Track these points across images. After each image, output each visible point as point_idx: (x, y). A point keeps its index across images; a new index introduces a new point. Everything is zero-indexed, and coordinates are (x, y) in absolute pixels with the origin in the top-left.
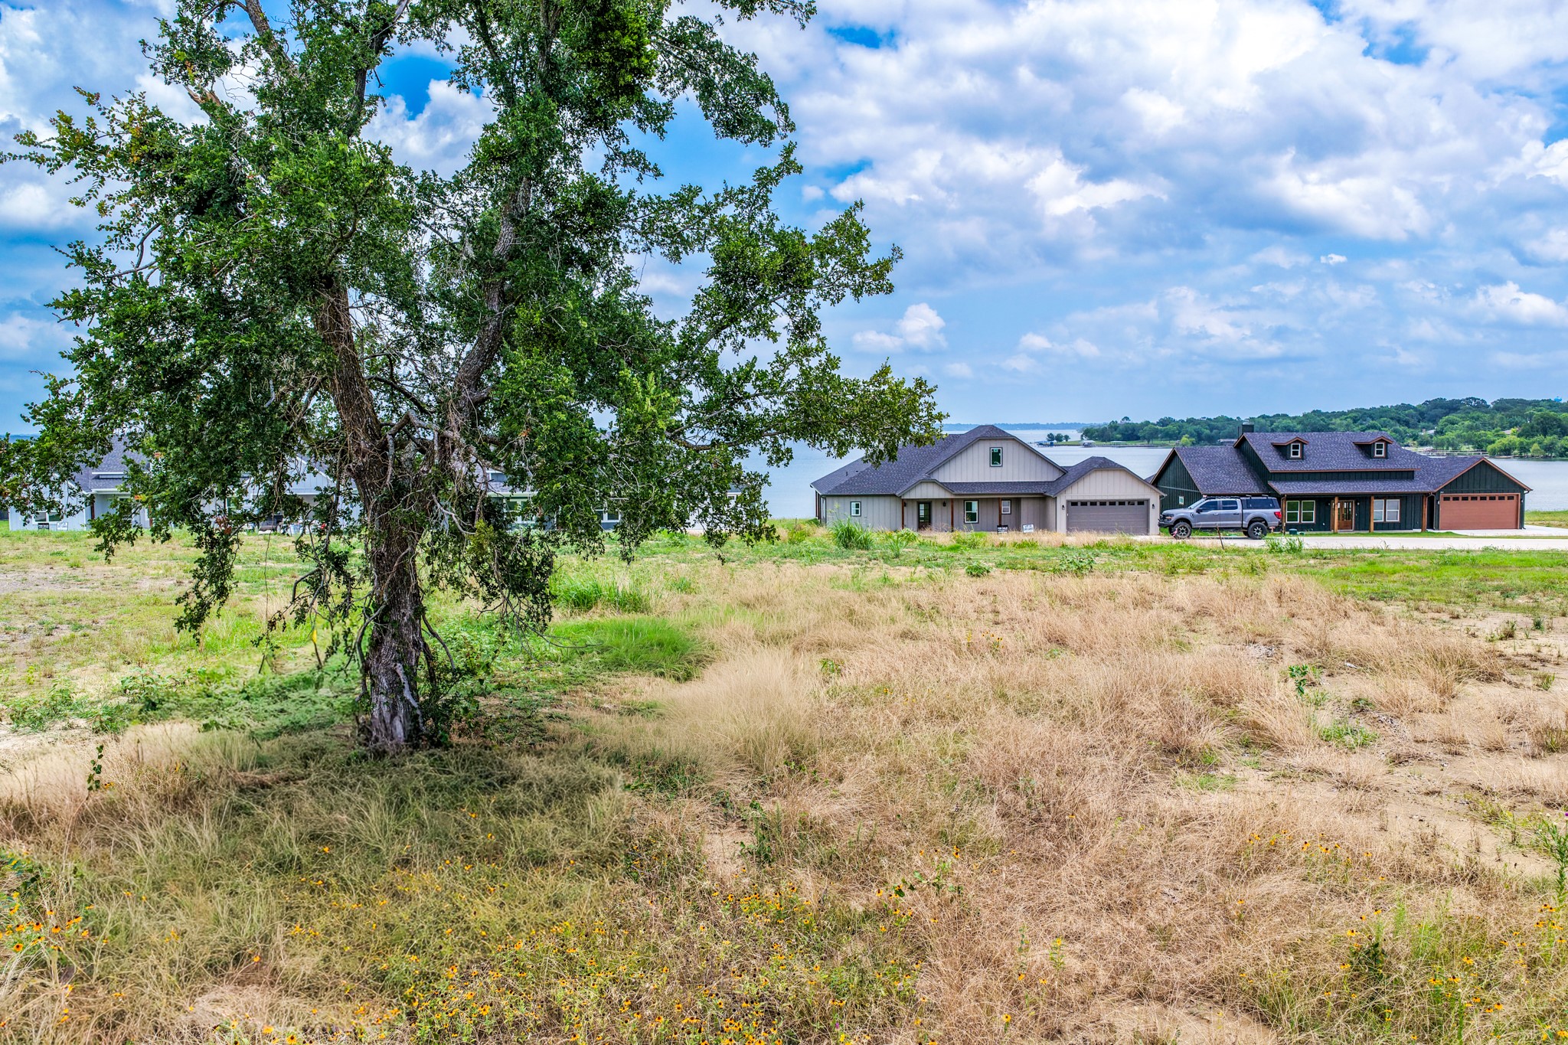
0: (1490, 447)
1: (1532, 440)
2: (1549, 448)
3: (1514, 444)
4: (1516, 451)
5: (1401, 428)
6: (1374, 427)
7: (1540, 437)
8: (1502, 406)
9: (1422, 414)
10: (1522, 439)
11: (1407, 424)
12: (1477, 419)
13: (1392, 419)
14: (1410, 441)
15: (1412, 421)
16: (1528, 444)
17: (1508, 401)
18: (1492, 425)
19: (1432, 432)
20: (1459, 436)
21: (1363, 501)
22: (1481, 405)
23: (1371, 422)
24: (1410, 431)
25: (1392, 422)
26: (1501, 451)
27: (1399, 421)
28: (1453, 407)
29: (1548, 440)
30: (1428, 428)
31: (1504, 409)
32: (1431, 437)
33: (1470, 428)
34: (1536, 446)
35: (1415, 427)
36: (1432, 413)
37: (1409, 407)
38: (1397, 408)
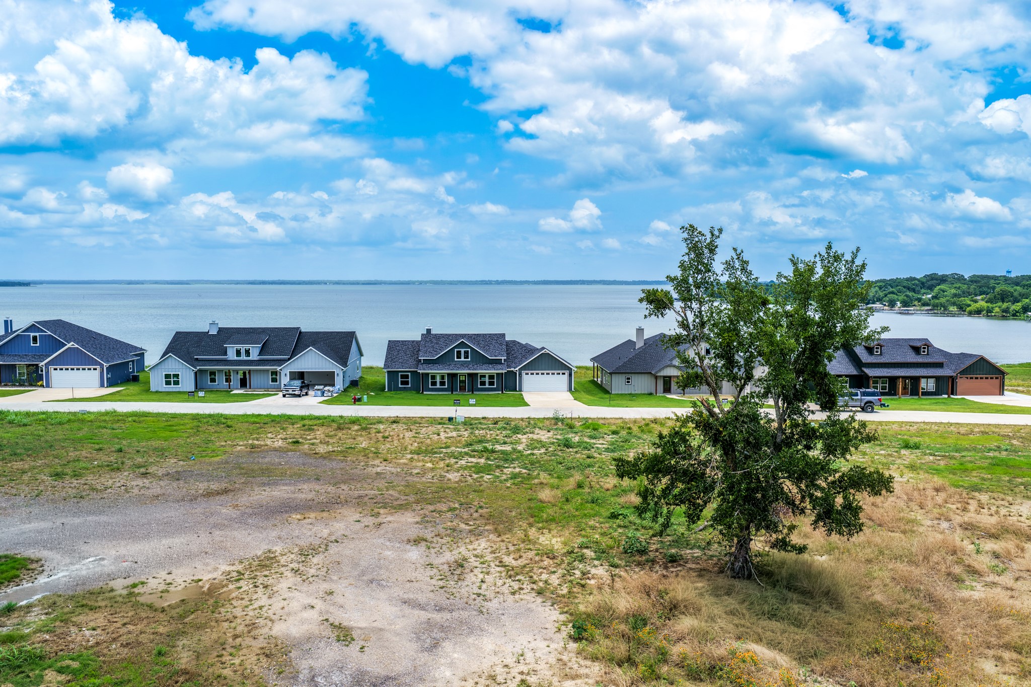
0: (968, 309)
1: (994, 305)
2: (1006, 311)
3: (983, 307)
4: (985, 312)
5: (910, 294)
6: (893, 293)
7: (1000, 304)
8: (975, 280)
9: (923, 283)
10: (989, 304)
11: (914, 291)
12: (959, 288)
13: (904, 287)
14: (916, 303)
15: (917, 289)
16: (992, 308)
17: (978, 276)
18: (968, 292)
19: (930, 296)
20: (948, 301)
21: (916, 380)
22: (961, 279)
23: (891, 290)
24: (915, 295)
25: (904, 290)
26: (975, 311)
27: (909, 289)
28: (943, 279)
29: (1005, 305)
30: (927, 294)
31: (976, 282)
32: (930, 300)
33: (955, 295)
34: (997, 309)
35: (918, 292)
36: (929, 283)
37: (915, 279)
38: (908, 279)
